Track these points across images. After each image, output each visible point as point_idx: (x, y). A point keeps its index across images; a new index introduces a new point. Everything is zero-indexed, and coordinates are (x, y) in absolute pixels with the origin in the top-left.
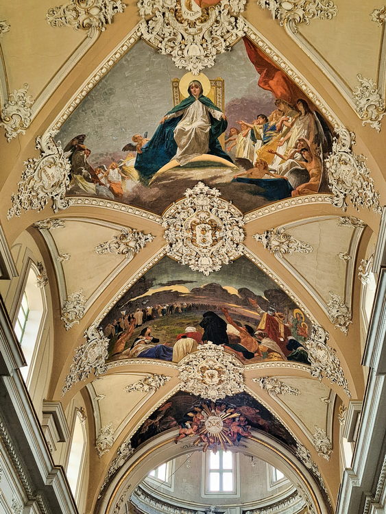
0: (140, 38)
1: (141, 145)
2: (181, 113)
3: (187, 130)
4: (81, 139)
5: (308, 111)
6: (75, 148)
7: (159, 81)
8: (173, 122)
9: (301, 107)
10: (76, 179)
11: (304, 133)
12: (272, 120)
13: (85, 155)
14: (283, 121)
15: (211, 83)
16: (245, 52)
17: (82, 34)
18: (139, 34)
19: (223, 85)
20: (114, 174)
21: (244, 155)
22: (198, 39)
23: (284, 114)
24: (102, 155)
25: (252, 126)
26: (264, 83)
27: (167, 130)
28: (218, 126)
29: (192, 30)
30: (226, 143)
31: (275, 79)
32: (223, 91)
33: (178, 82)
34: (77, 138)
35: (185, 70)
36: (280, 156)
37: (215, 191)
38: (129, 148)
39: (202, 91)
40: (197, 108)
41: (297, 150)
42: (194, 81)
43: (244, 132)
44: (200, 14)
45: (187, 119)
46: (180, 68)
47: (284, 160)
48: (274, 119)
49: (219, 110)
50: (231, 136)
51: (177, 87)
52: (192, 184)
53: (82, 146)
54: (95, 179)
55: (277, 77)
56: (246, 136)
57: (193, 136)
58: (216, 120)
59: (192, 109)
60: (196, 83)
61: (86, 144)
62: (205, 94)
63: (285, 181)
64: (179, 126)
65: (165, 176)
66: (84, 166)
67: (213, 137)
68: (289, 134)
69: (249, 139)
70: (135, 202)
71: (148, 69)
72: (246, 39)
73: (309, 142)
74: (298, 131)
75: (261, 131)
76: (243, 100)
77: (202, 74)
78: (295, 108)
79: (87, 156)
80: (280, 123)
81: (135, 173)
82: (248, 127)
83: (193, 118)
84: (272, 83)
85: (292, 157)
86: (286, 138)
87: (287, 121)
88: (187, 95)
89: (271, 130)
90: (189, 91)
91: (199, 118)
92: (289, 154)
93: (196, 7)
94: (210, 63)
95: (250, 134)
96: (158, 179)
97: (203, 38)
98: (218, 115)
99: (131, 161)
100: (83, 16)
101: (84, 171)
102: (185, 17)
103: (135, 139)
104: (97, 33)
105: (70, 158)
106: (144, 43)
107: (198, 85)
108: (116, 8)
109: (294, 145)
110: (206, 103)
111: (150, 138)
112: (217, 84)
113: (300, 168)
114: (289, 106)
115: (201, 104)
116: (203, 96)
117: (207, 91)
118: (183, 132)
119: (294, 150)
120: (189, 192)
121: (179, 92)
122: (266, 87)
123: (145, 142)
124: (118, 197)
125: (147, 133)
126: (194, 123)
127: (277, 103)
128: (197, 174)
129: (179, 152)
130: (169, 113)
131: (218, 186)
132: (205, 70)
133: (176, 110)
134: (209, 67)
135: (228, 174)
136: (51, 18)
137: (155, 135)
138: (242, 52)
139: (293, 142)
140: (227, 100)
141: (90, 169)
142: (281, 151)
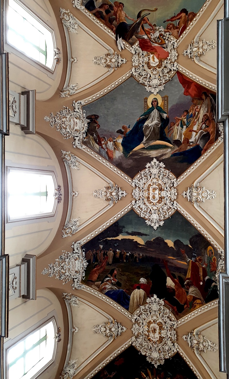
0: (132, 75)
1: (126, 132)
2: (147, 116)
3: (149, 126)
4: (97, 117)
5: (207, 96)
6: (93, 120)
7: (138, 98)
8: (143, 121)
9: (204, 97)
10: (89, 137)
11: (206, 110)
12: (190, 111)
13: (97, 127)
14: (196, 109)
15: (162, 99)
16: (178, 79)
17: (106, 69)
18: (131, 73)
19: (168, 99)
20: (110, 144)
21: (177, 137)
22: (157, 76)
23: (196, 105)
24: (105, 131)
25: (181, 118)
26: (186, 93)
27: (140, 125)
28: (165, 123)
29: (155, 72)
30: (168, 132)
31: (191, 88)
32: (168, 102)
33: (147, 99)
34: (95, 115)
35: (151, 93)
36: (195, 131)
37: (162, 164)
38: (120, 132)
39: (158, 103)
40: (155, 113)
41: (203, 123)
42: (154, 98)
43: (177, 123)
44: (158, 63)
45: (150, 120)
46: (149, 91)
47: (197, 132)
48: (191, 110)
49: (165, 113)
50: (171, 127)
51: (146, 102)
52: (150, 159)
53: (96, 121)
54: (100, 144)
55: (193, 87)
56: (178, 125)
57: (152, 130)
58: (164, 119)
59: (152, 114)
60: (155, 99)
62: (159, 105)
63: (198, 146)
64: (145, 124)
65: (136, 153)
66: (95, 132)
67: (162, 129)
68: (199, 116)
69: (179, 127)
70: (119, 165)
71: (134, 91)
72: (178, 72)
73: (208, 114)
74: (203, 112)
75: (186, 119)
76: (177, 104)
77: (158, 94)
78: (201, 99)
79: (98, 128)
80: (194, 111)
81: (121, 148)
82: (179, 119)
83: (153, 119)
84: (190, 91)
85: (201, 129)
86: (198, 118)
87: (197, 108)
88: (150, 106)
89: (190, 118)
90: (152, 104)
91: (156, 119)
92: (199, 127)
93: (156, 60)
94: (162, 88)
95: (180, 124)
96: (132, 155)
97: (159, 75)
98: (165, 116)
99: (120, 141)
100: (108, 59)
101: (94, 135)
102: (152, 65)
103: (124, 127)
104: (113, 70)
105: (88, 123)
106: (133, 79)
107: (155, 101)
108: (123, 61)
109: (201, 121)
110: (160, 110)
111: (131, 129)
112: (165, 99)
113: (205, 133)
114: (198, 99)
115: (157, 111)
116: (158, 106)
117: (160, 103)
118: (147, 127)
119: (201, 124)
120: (148, 165)
121: (147, 104)
122: (188, 94)
123: (128, 131)
124: (110, 159)
125: (130, 125)
126: (152, 122)
127: (193, 101)
128: (153, 153)
129: (145, 139)
130: (141, 116)
131: (164, 161)
132: (160, 92)
133: (146, 114)
134: (162, 90)
135: (168, 153)
136: (95, 61)
137: (134, 127)
138: (177, 80)
139: (200, 120)
140: (169, 107)
141: (98, 136)
142: (195, 128)
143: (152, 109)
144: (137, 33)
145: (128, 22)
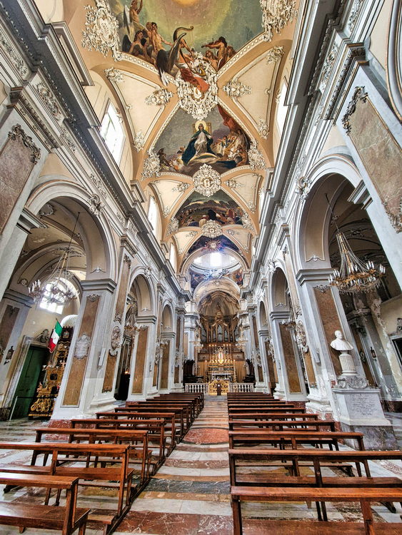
0: (180, 108)
1: (183, 151)
2: (197, 137)
3: (199, 144)
4: (162, 150)
5: (242, 133)
7: (188, 125)
8: (194, 141)
9: (239, 132)
10: (162, 165)
11: (240, 142)
15: (207, 125)
16: (219, 111)
18: (179, 106)
19: (211, 125)
20: (175, 162)
21: (220, 152)
23: (233, 135)
25: (222, 141)
27: (192, 145)
30: (213, 148)
31: (230, 121)
32: (211, 127)
33: (195, 125)
37: (210, 167)
38: (179, 152)
39: (203, 128)
40: (202, 134)
41: (238, 149)
43: (219, 143)
44: (201, 95)
45: (199, 139)
46: (195, 119)
47: (233, 153)
49: (210, 135)
50: (214, 145)
51: (194, 127)
52: (202, 164)
54: (168, 165)
56: (220, 145)
57: (201, 146)
58: (209, 139)
59: (200, 135)
61: (164, 152)
63: (234, 161)
64: (196, 142)
65: (193, 162)
66: (164, 160)
67: (208, 145)
71: (183, 120)
72: (218, 105)
73: (242, 146)
74: (238, 142)
75: (225, 142)
76: (218, 130)
78: (237, 132)
79: (165, 157)
80: (232, 139)
81: (182, 162)
82: (220, 141)
83: (201, 139)
84: (228, 123)
85: (236, 152)
86: (234, 144)
87: (234, 138)
89: (229, 142)
90: (199, 128)
91: (203, 139)
93: (199, 93)
96: (190, 163)
97: (203, 106)
98: (210, 137)
99: (180, 157)
100: (158, 100)
101: (164, 162)
102: (196, 97)
103: (181, 149)
104: (164, 107)
105: (159, 157)
106: (181, 110)
107: (201, 125)
109: (237, 147)
110: (205, 132)
111: (186, 148)
112: (209, 124)
113: (239, 156)
114: (235, 132)
116: (204, 130)
118: (197, 145)
120: (201, 167)
122: (226, 124)
123: (185, 150)
124: (177, 171)
125: (185, 146)
126: (201, 141)
127: (231, 131)
128: (204, 161)
129: (197, 152)
130: (192, 138)
131: (211, 165)
132: (204, 119)
133: (195, 136)
134: (206, 118)
135: (214, 160)
136: (147, 102)
138: (217, 111)
139: (237, 145)
140: (213, 131)
141: (166, 161)
142: (232, 150)
143: (199, 132)
144: (177, 61)
145: (166, 49)
